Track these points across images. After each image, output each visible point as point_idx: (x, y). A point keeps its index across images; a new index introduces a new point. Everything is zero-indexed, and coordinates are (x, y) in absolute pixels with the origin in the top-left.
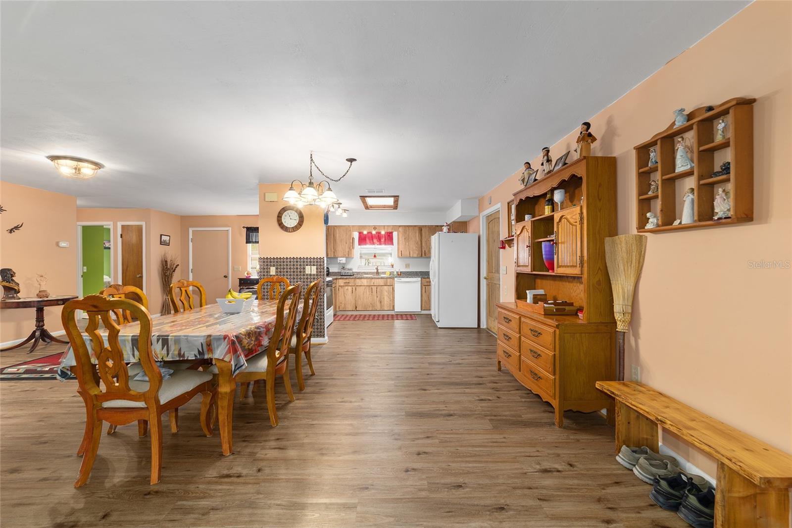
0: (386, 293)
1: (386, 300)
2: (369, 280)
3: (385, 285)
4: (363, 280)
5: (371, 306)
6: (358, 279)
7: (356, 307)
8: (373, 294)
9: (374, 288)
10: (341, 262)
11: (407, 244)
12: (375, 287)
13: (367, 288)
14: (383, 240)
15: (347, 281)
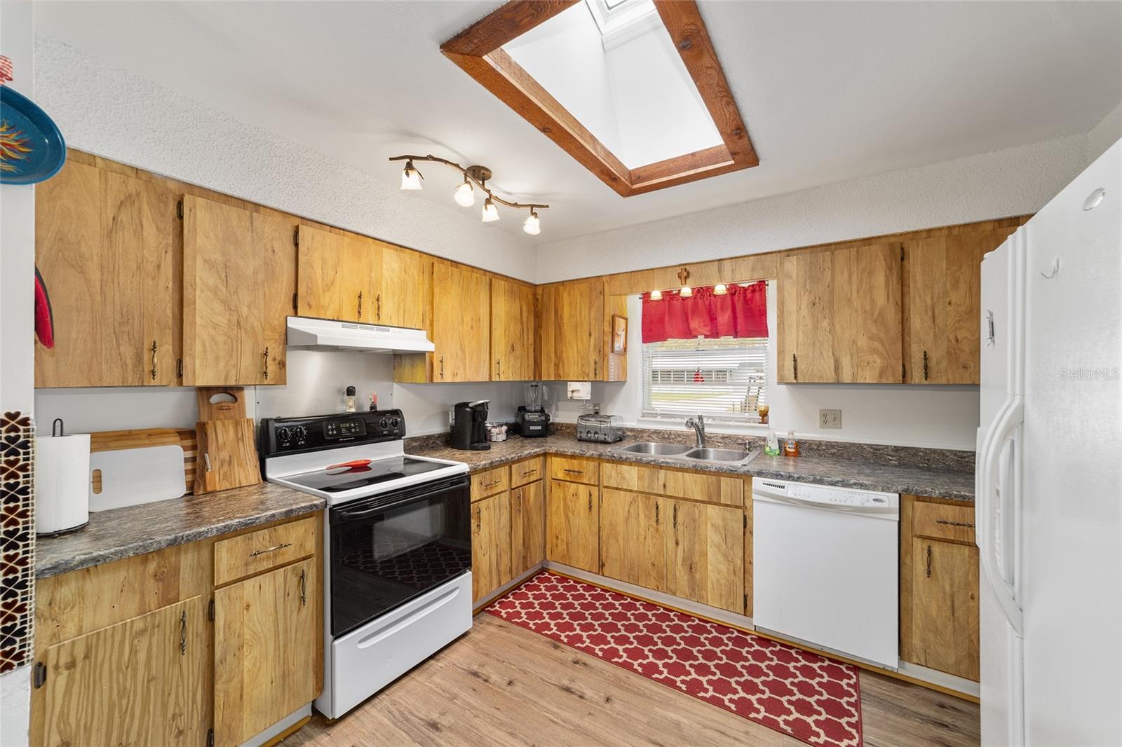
0: (712, 537)
1: (715, 567)
2: (646, 472)
3: (709, 503)
4: (625, 468)
5: (654, 573)
6: (608, 461)
7: (602, 566)
8: (661, 528)
9: (666, 507)
10: (576, 395)
11: (825, 324)
12: (671, 502)
13: (640, 499)
14: (724, 318)
15: (575, 464)
